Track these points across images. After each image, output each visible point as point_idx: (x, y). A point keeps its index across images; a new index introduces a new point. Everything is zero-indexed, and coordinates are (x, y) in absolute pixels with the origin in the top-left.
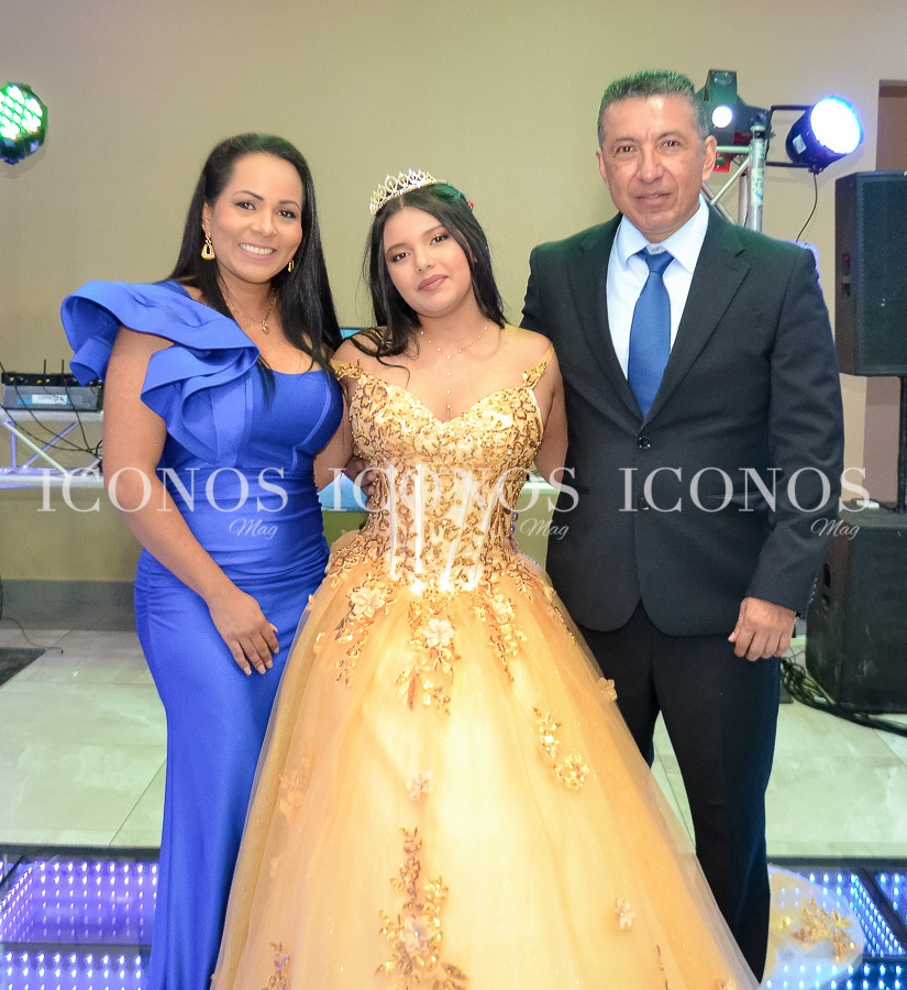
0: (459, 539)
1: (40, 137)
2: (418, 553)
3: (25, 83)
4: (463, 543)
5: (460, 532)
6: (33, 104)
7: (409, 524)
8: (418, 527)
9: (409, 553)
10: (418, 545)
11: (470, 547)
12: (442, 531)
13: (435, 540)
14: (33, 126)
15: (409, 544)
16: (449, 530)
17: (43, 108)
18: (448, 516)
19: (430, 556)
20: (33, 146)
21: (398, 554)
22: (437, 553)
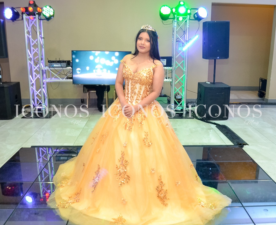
0: (136, 95)
1: (53, 16)
2: (130, 97)
3: (50, 5)
4: (137, 96)
5: (137, 94)
6: (52, 10)
7: (128, 91)
8: (130, 92)
9: (128, 97)
10: (130, 96)
11: (139, 97)
12: (134, 93)
13: (132, 95)
14: (52, 14)
15: (128, 95)
16: (135, 93)
17: (54, 10)
18: (135, 91)
19: (131, 98)
20: (52, 18)
21: (127, 97)
22: (133, 97)
